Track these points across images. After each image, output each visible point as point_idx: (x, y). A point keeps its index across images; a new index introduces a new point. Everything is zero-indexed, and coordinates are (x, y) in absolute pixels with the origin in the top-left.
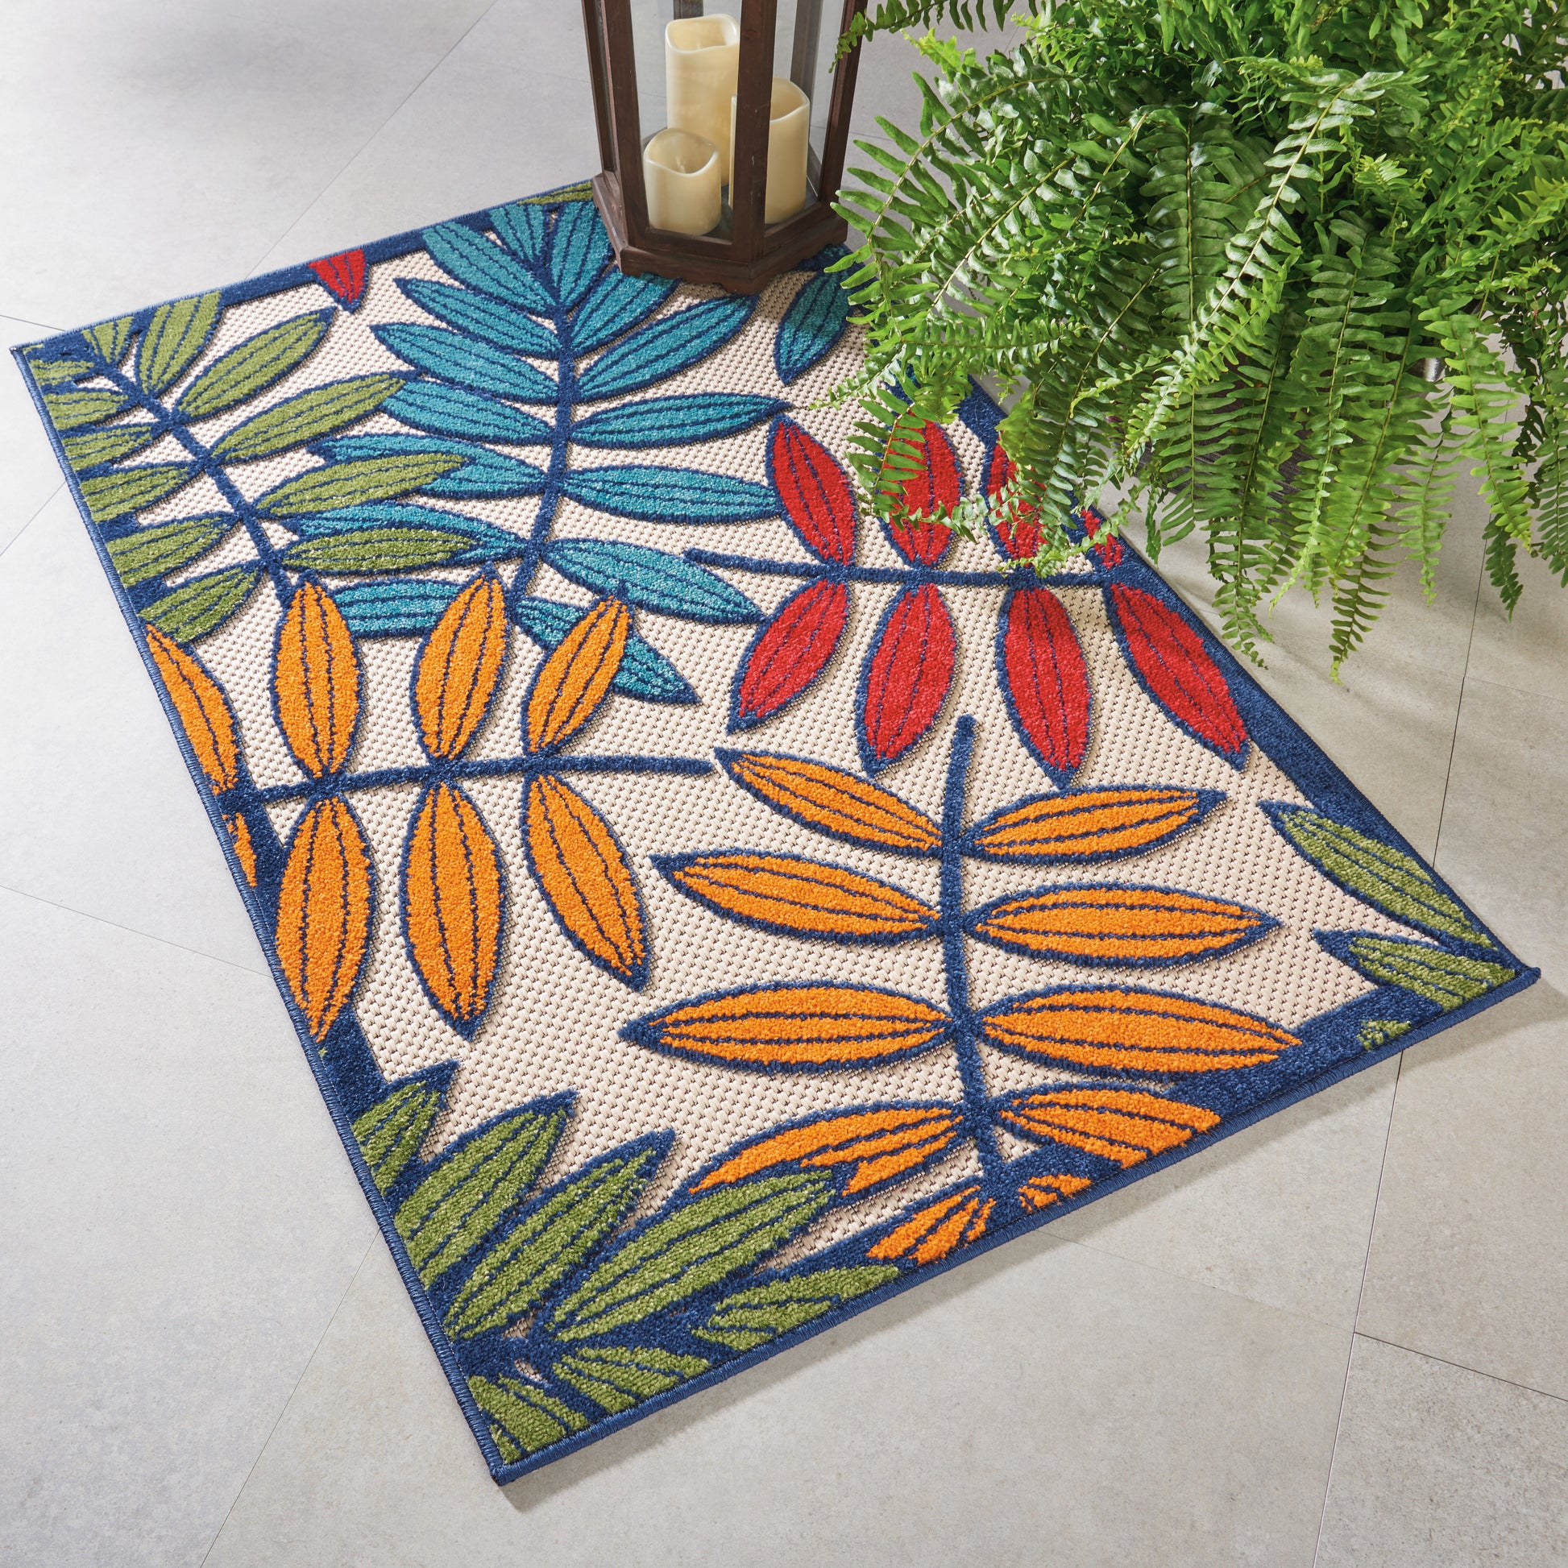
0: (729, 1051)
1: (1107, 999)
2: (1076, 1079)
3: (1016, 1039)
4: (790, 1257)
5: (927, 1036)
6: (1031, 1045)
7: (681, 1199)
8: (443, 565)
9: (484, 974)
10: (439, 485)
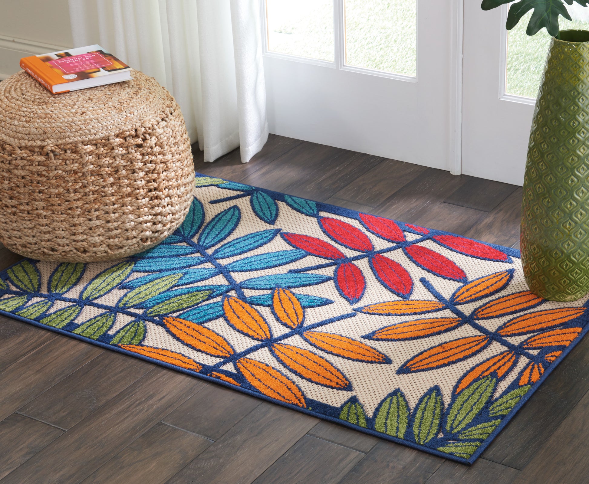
0: (434, 365)
1: (526, 317)
2: (535, 334)
3: (511, 332)
4: (497, 395)
5: (486, 341)
6: (517, 332)
7: (454, 396)
8: (208, 299)
9: (341, 376)
10: (181, 282)
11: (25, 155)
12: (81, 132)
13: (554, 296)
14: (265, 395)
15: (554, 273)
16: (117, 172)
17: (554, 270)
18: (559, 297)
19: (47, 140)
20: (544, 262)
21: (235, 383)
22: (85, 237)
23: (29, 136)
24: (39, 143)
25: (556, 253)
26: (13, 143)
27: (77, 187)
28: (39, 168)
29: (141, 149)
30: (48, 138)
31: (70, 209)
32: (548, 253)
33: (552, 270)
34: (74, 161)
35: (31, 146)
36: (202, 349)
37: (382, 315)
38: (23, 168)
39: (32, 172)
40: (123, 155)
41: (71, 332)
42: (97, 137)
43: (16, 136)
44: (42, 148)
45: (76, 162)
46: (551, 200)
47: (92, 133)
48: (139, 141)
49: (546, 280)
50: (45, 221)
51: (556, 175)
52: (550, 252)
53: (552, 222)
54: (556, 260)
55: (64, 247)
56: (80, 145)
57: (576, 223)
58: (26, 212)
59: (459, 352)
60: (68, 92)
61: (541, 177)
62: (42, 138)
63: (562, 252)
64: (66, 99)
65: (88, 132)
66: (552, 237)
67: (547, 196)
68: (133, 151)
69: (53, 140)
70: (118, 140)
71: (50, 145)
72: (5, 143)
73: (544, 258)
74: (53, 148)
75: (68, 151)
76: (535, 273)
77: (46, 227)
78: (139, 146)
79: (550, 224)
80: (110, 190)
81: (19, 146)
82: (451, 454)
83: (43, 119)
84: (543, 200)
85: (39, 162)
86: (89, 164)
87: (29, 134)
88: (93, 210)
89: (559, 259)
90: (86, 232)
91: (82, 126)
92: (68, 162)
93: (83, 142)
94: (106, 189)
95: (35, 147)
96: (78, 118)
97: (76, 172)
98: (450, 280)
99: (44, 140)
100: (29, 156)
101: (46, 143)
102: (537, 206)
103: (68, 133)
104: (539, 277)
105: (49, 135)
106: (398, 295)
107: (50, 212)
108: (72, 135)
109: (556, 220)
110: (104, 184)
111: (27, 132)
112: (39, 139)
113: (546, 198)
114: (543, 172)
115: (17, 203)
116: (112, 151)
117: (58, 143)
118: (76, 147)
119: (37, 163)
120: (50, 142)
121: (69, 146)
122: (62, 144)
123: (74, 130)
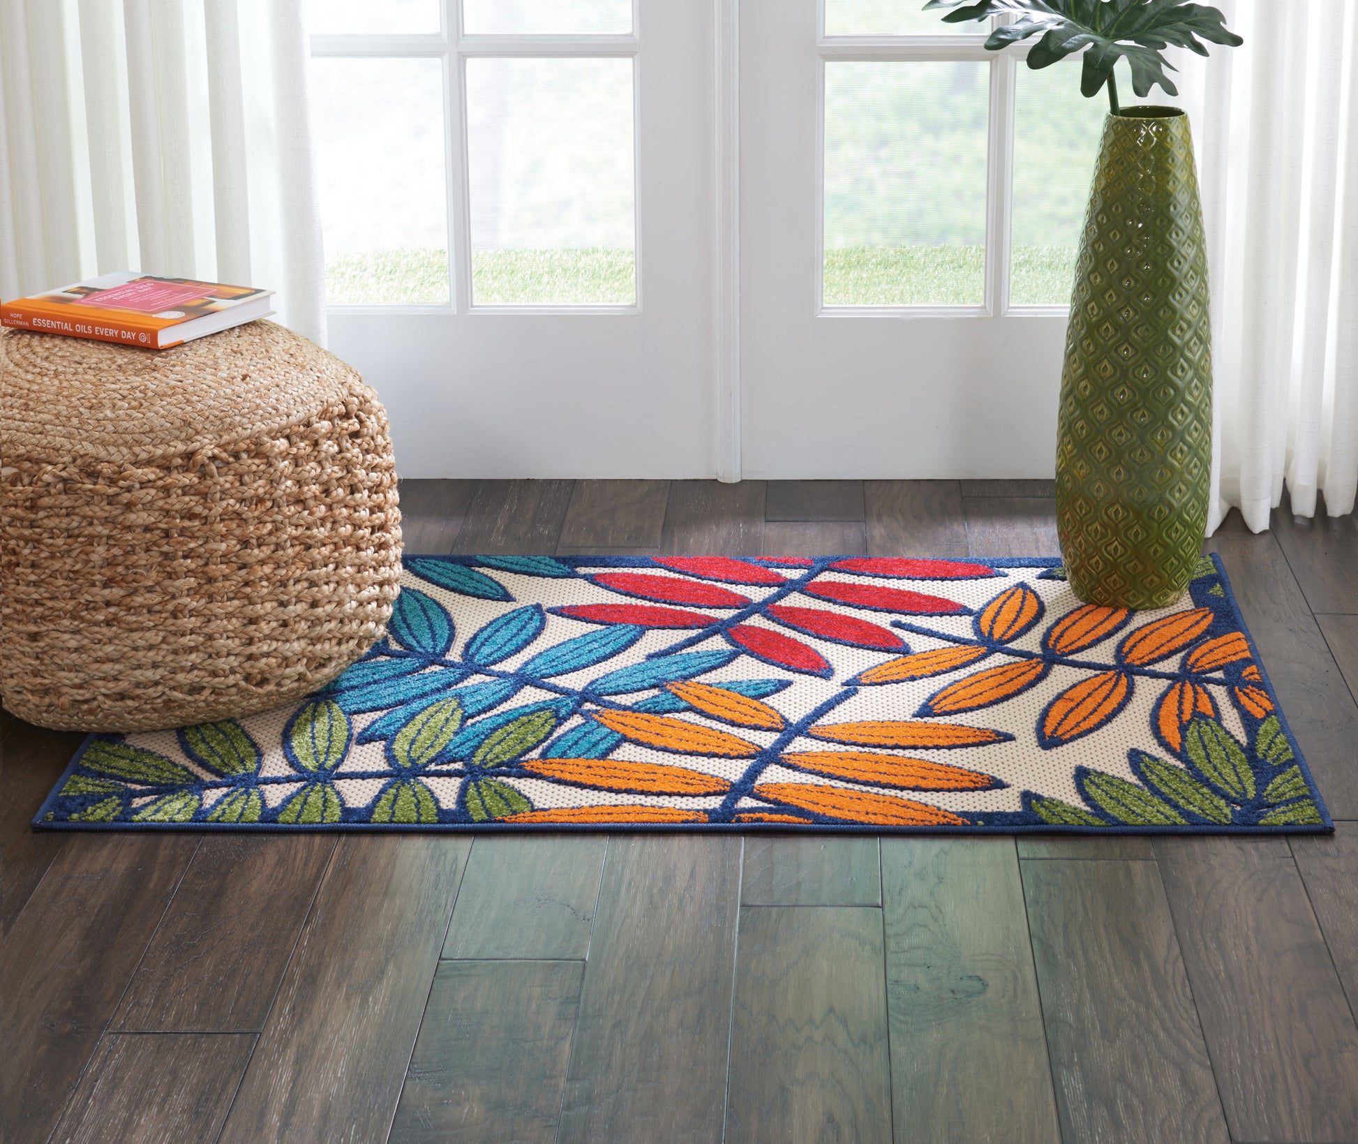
2: (1185, 652)
3: (1146, 658)
4: (1242, 739)
5: (1122, 679)
6: (1154, 656)
7: (1180, 756)
8: (559, 724)
10: (470, 710)
11: (152, 477)
12: (261, 412)
13: (1150, 599)
14: (875, 824)
15: (1156, 551)
16: (327, 492)
17: (1156, 545)
18: (1158, 598)
19: (199, 437)
20: (1136, 534)
21: (801, 820)
22: (274, 645)
23: (152, 435)
24: (181, 447)
25: (1160, 511)
26: (116, 457)
27: (265, 531)
28: (187, 499)
29: (359, 441)
30: (197, 433)
31: (246, 584)
32: (1145, 515)
33: (1153, 545)
34: (257, 475)
35: (163, 457)
36: (668, 790)
37: (903, 681)
38: (148, 507)
39: (167, 513)
40: (333, 458)
41: (368, 822)
42: (293, 419)
43: (121, 441)
44: (189, 456)
45: (260, 478)
46: (1149, 410)
47: (281, 412)
48: (353, 425)
49: (1140, 568)
50: (192, 622)
51: (1156, 362)
52: (1149, 510)
53: (1153, 453)
54: (1159, 524)
55: (226, 677)
56: (266, 439)
57: (1190, 447)
58: (145, 611)
59: (1105, 699)
60: (182, 344)
61: (1125, 374)
62: (183, 435)
63: (1171, 507)
64: (191, 358)
65: (274, 412)
66: (1153, 480)
67: (1140, 405)
68: (349, 445)
69: (210, 436)
70: (325, 425)
71: (207, 447)
72: (98, 460)
73: (1137, 526)
74: (216, 451)
75: (244, 456)
76: (1116, 560)
77: (194, 636)
78: (355, 435)
79: (1147, 455)
80: (321, 532)
81: (133, 459)
82: (1286, 824)
83: (170, 396)
84: (1132, 413)
85: (183, 488)
86: (283, 479)
87: (151, 431)
88: (292, 582)
89: (1165, 522)
90: (276, 633)
91: (258, 401)
92: (246, 478)
93: (268, 433)
94: (315, 531)
95: (174, 456)
96: (240, 387)
97: (261, 500)
98: (941, 615)
99: (189, 439)
100: (161, 479)
101: (197, 445)
102: (1120, 428)
103: (238, 418)
104: (1124, 566)
105: (200, 427)
106: (888, 651)
107: (203, 601)
108: (245, 420)
109: (1158, 448)
110: (310, 519)
111: (147, 428)
112: (177, 438)
113: (1138, 409)
114: (1130, 363)
115: (122, 593)
116: (318, 448)
117: (223, 441)
118: (259, 444)
119: (180, 492)
120: (206, 441)
121: (243, 446)
122: (229, 444)
123: (246, 410)
